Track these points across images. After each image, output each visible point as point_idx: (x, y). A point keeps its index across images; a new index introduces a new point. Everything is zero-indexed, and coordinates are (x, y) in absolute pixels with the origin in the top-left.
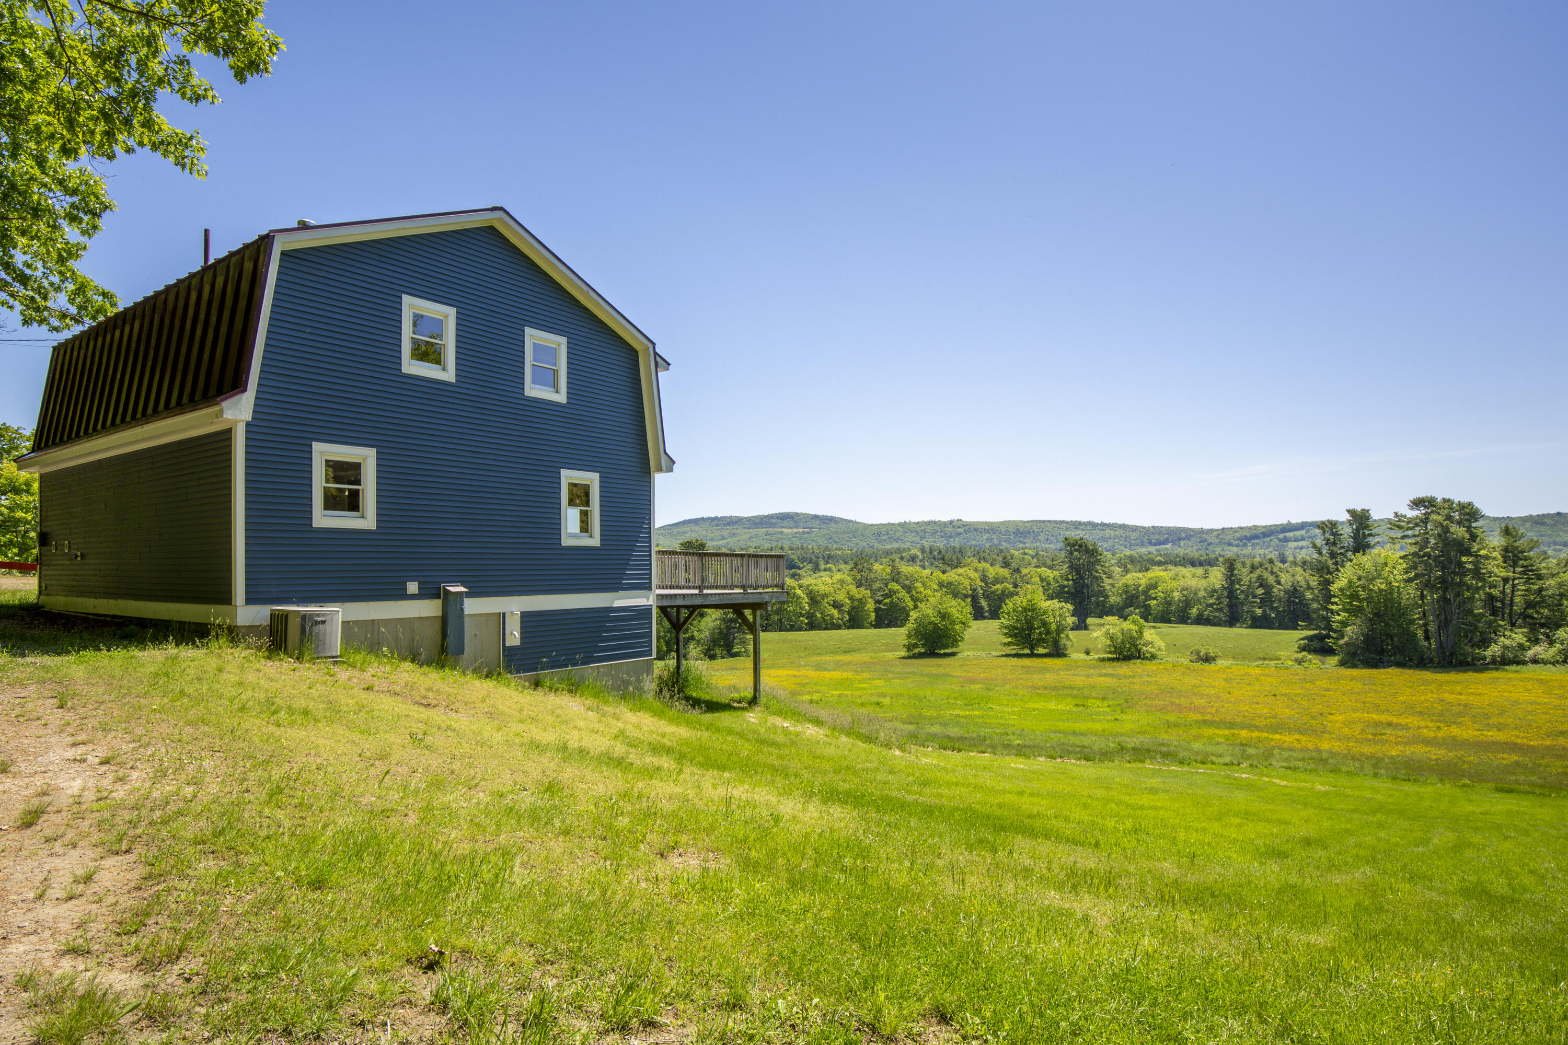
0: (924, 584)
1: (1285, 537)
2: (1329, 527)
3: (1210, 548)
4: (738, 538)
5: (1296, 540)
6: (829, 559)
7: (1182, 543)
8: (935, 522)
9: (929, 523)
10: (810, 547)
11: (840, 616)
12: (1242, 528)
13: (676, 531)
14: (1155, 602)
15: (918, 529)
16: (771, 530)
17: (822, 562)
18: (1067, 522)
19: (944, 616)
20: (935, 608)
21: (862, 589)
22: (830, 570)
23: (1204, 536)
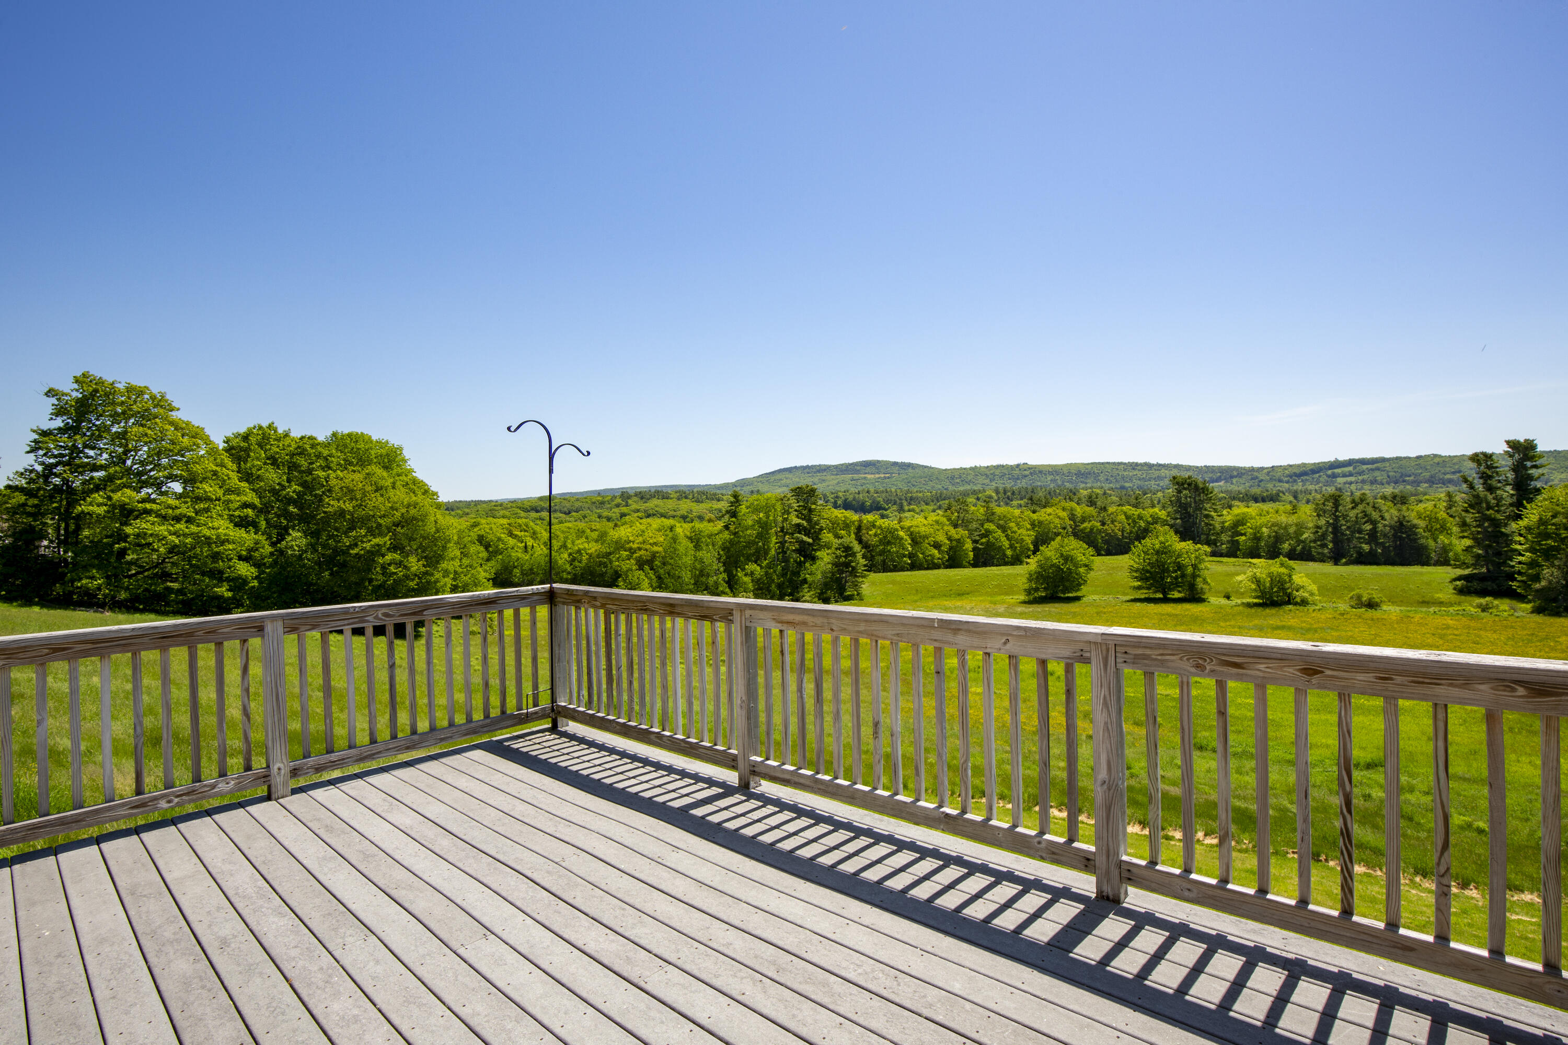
0: (1018, 524)
1: (1333, 473)
2: (1483, 460)
3: (1262, 484)
4: (827, 483)
5: (1344, 476)
6: (911, 500)
7: (1234, 480)
8: (1003, 466)
9: (998, 467)
10: (893, 490)
11: (940, 556)
12: (1291, 466)
13: (772, 478)
14: (1243, 538)
15: (988, 473)
16: (856, 476)
17: (905, 504)
18: (1125, 464)
19: (1067, 559)
20: (1057, 550)
21: (959, 529)
22: (913, 510)
23: (1255, 474)
